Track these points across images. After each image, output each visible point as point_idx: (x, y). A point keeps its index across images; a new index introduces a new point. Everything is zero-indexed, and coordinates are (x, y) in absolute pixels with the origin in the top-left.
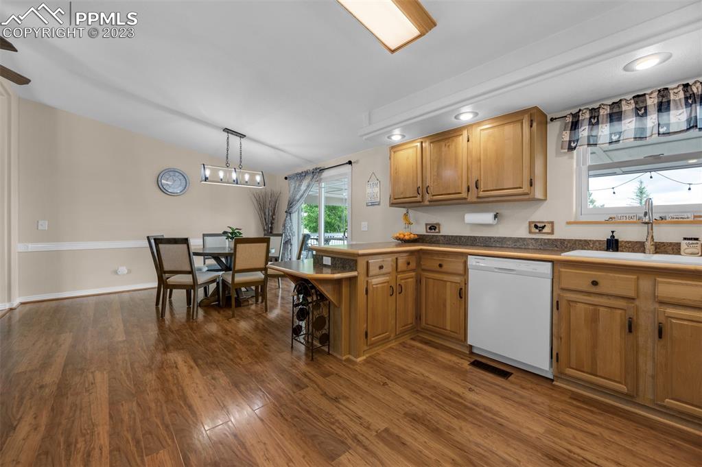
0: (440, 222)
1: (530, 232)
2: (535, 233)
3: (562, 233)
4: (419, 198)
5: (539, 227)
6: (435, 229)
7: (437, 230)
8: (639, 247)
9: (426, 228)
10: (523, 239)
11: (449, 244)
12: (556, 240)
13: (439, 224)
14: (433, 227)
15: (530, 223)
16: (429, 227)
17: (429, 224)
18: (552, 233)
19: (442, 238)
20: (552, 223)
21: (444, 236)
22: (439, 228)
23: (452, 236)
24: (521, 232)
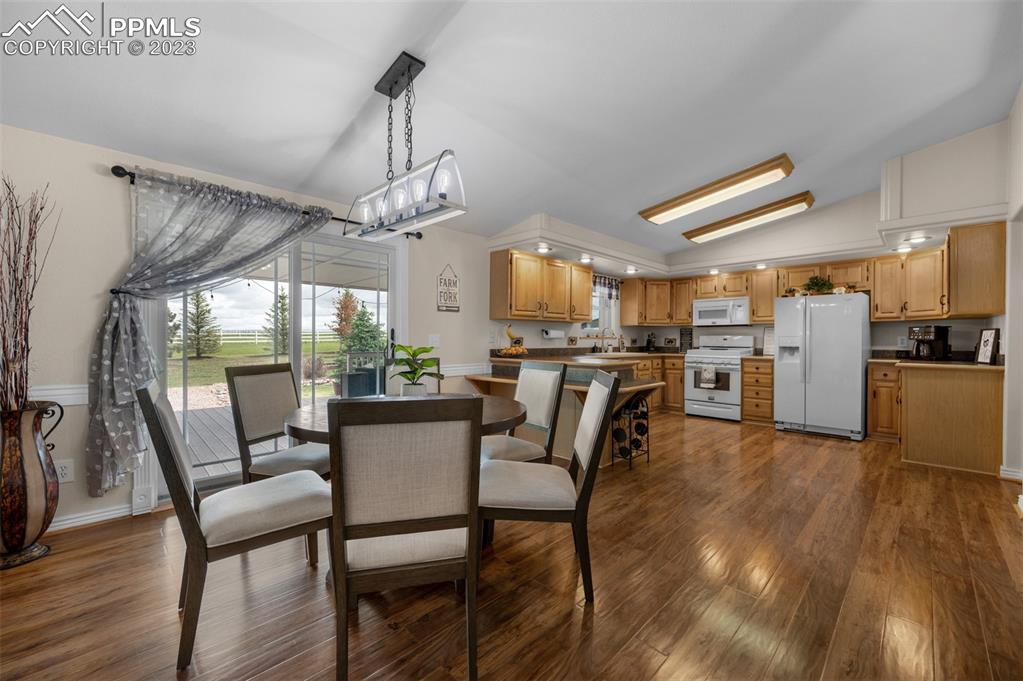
0: (523, 336)
2: (570, 345)
4: (537, 314)
5: (572, 340)
7: (520, 345)
8: (600, 350)
9: (512, 342)
10: (566, 349)
12: (578, 348)
13: (522, 339)
14: (518, 342)
15: (569, 338)
17: (514, 339)
18: (576, 344)
20: (576, 338)
22: (522, 342)
24: (565, 345)
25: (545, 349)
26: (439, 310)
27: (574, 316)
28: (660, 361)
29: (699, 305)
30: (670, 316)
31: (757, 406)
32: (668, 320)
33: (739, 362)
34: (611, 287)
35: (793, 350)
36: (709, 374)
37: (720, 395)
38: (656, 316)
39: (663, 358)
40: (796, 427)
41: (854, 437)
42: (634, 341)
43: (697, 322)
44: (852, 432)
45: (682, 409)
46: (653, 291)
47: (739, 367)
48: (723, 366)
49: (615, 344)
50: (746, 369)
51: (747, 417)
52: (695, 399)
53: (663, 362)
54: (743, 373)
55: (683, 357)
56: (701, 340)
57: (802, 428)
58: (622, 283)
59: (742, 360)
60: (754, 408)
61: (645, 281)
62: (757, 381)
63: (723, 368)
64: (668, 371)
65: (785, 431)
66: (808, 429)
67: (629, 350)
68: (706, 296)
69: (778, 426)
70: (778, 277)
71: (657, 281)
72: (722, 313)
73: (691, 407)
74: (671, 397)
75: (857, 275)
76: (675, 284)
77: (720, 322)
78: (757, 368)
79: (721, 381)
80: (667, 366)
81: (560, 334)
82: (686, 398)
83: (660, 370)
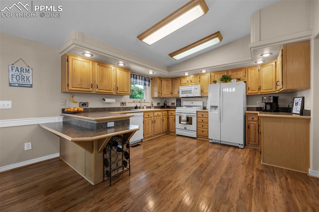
0: (88, 102)
1: (121, 105)
2: (122, 106)
3: (128, 105)
4: (91, 90)
5: (123, 104)
6: (85, 105)
7: (86, 106)
8: (140, 108)
9: (80, 105)
10: (120, 107)
11: (94, 112)
12: (127, 107)
13: (88, 103)
15: (121, 102)
16: (81, 104)
17: (82, 103)
18: (125, 105)
19: (90, 109)
20: (126, 102)
21: (91, 108)
22: (88, 104)
23: (95, 108)
24: (118, 105)
25: (105, 108)
26: (10, 85)
27: (118, 92)
28: (166, 112)
29: (182, 88)
30: (172, 93)
31: (203, 131)
32: (171, 95)
33: (196, 112)
34: (145, 80)
35: (216, 107)
36: (184, 118)
37: (189, 127)
38: (166, 93)
39: (168, 111)
40: (217, 142)
41: (240, 146)
42: (158, 104)
43: (181, 95)
44: (239, 144)
45: (175, 132)
46: (164, 83)
47: (196, 114)
48: (190, 114)
49: (149, 105)
50: (198, 116)
51: (199, 136)
52: (180, 128)
53: (168, 112)
54: (197, 117)
55: (175, 111)
56: (184, 103)
57: (219, 142)
58: (152, 79)
59: (197, 112)
60: (202, 132)
61: (161, 79)
62: (202, 121)
63: (189, 115)
64: (170, 116)
65: (213, 143)
66: (222, 143)
67: (155, 107)
68: (185, 84)
69: (210, 141)
70: (211, 77)
71: (167, 79)
72: (190, 92)
73: (178, 132)
74: (171, 128)
75: (241, 74)
76: (173, 80)
77: (189, 95)
78: (203, 115)
79: (189, 120)
80: (170, 114)
81: (113, 100)
82: (176, 128)
83: (166, 116)
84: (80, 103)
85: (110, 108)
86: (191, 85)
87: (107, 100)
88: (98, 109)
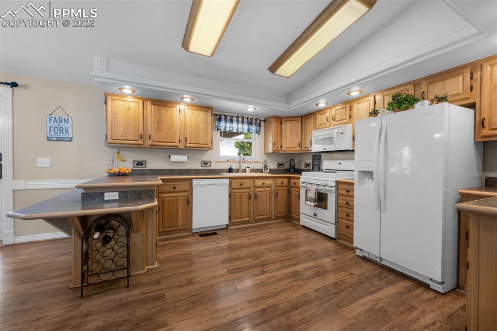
0: (147, 160)
1: (202, 166)
2: (203, 166)
3: (214, 166)
4: (140, 142)
5: (205, 163)
6: (142, 165)
7: (144, 165)
8: (238, 171)
9: (134, 164)
10: (199, 170)
11: (155, 175)
12: (212, 169)
13: (145, 161)
14: (140, 163)
15: (202, 161)
16: (135, 163)
17: (137, 161)
18: (210, 166)
19: (149, 171)
20: (211, 162)
21: (150, 170)
22: (146, 164)
23: (157, 169)
24: (197, 166)
25: (172, 169)
26: (48, 140)
27: (188, 145)
28: (285, 181)
29: (316, 135)
30: (300, 145)
31: (347, 227)
32: (299, 149)
33: (334, 184)
34: (250, 124)
36: (312, 195)
37: (320, 212)
38: (290, 143)
39: (289, 178)
40: (373, 258)
41: (433, 286)
42: (280, 165)
43: (316, 148)
44: (431, 280)
45: (298, 220)
46: (287, 126)
47: (333, 189)
48: (323, 187)
50: (340, 192)
51: (340, 236)
52: (306, 213)
53: (289, 182)
54: (338, 195)
55: (299, 178)
57: (378, 260)
58: (265, 121)
59: (338, 183)
60: (345, 229)
62: (347, 203)
63: (322, 189)
64: (292, 189)
65: (364, 258)
66: (384, 263)
67: (271, 171)
68: (323, 126)
69: (358, 252)
70: (375, 103)
71: (292, 118)
72: (330, 140)
73: (304, 220)
74: (293, 211)
78: (348, 191)
79: (321, 199)
80: (292, 184)
81: (183, 158)
82: (301, 211)
83: (286, 188)
84: (134, 161)
85: (182, 170)
86: (335, 125)
87: (174, 158)
88: (161, 171)
